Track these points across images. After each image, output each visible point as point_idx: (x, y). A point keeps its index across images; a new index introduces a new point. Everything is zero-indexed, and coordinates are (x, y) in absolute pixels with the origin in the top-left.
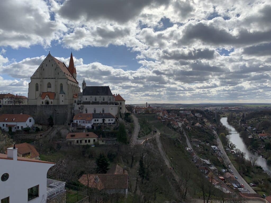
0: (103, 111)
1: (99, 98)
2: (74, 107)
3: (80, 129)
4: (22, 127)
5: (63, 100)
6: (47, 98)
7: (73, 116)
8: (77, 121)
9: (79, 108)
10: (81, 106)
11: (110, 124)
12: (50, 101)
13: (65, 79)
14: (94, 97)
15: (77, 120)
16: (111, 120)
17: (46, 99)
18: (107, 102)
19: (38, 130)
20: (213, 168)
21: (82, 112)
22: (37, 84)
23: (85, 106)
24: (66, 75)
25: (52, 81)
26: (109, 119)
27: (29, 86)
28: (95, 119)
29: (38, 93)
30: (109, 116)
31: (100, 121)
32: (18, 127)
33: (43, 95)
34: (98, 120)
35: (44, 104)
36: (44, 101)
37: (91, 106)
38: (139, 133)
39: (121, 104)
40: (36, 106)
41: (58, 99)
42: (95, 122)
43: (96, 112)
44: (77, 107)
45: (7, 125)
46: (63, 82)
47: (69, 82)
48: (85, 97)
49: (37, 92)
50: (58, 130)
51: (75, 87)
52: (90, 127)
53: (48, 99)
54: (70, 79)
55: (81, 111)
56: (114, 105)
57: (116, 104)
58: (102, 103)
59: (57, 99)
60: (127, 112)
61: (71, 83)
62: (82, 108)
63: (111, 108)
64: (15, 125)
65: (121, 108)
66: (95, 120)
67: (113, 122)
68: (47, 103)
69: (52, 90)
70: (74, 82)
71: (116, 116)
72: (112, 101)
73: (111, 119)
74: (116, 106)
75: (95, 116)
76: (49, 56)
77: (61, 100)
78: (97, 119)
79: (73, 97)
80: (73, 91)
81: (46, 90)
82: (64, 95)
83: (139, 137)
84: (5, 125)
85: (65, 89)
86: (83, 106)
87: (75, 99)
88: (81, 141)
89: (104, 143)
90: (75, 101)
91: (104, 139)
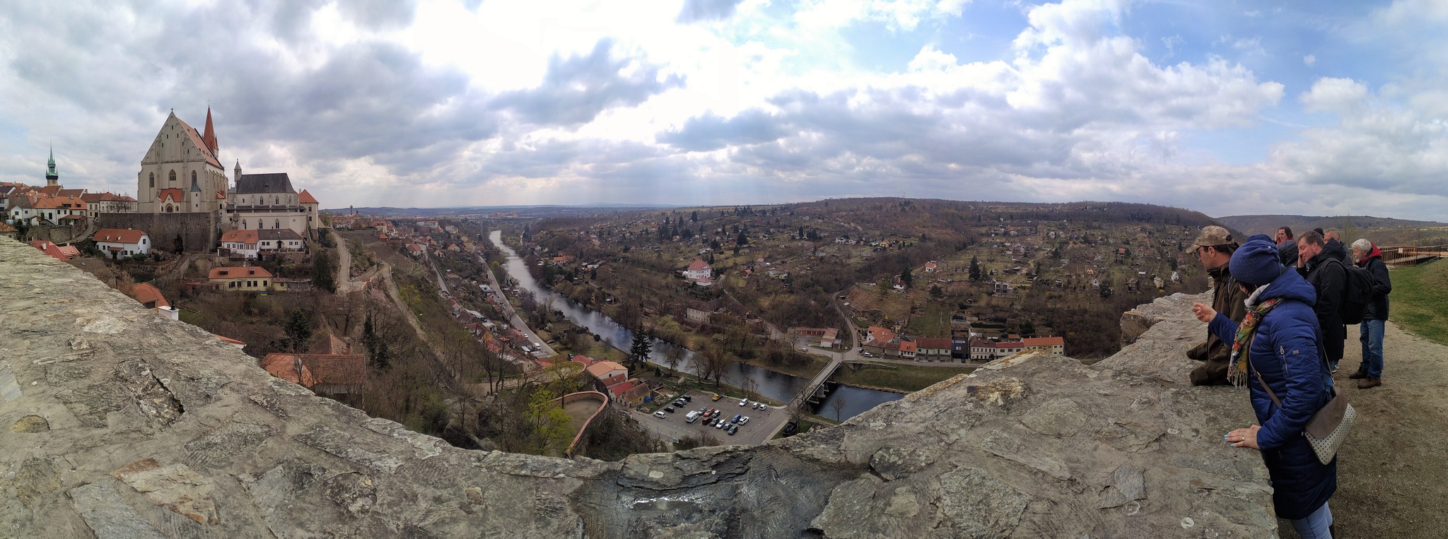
0: (277, 225)
1: (269, 198)
2: (222, 217)
3: (235, 260)
4: (132, 252)
5: (197, 203)
6: (169, 201)
7: (219, 235)
8: (229, 246)
9: (231, 220)
10: (234, 216)
11: (293, 250)
12: (174, 205)
13: (201, 161)
14: (258, 196)
15: (229, 244)
16: (294, 243)
17: (167, 202)
18: (285, 206)
19: (157, 258)
20: (488, 324)
21: (236, 228)
22: (152, 173)
23: (241, 214)
24: (202, 153)
25: (177, 168)
26: (291, 241)
27: (139, 178)
28: (264, 241)
29: (154, 190)
30: (290, 235)
31: (273, 244)
32: (126, 252)
33: (163, 194)
34: (268, 244)
35: (165, 212)
36: (164, 205)
37: (253, 214)
38: (351, 268)
39: (310, 210)
40: (151, 215)
41: (189, 202)
42: (264, 247)
43: (264, 228)
44: (226, 217)
45: (109, 247)
46: (196, 167)
47: (208, 167)
48: (240, 197)
49: (152, 189)
50: (190, 261)
51: (219, 178)
52: (255, 256)
53: (171, 202)
54: (210, 162)
55: (234, 225)
56: (299, 214)
57: (301, 211)
58: (275, 209)
59: (187, 202)
60: (323, 226)
61: (212, 169)
62: (236, 220)
63: (292, 218)
64: (121, 248)
65: (311, 219)
67: (298, 247)
68: (170, 209)
69: (177, 184)
70: (217, 167)
71: (303, 235)
72: (293, 204)
73: (294, 241)
74: (302, 214)
75: (263, 234)
76: (172, 117)
77: (194, 205)
78: (267, 241)
79: (217, 197)
80: (216, 186)
81: (167, 184)
82: (198, 193)
83: (351, 276)
84: (106, 248)
85: (200, 181)
86: (238, 216)
87: (220, 202)
88: (240, 284)
89: (284, 288)
90: (221, 205)
91: (284, 280)
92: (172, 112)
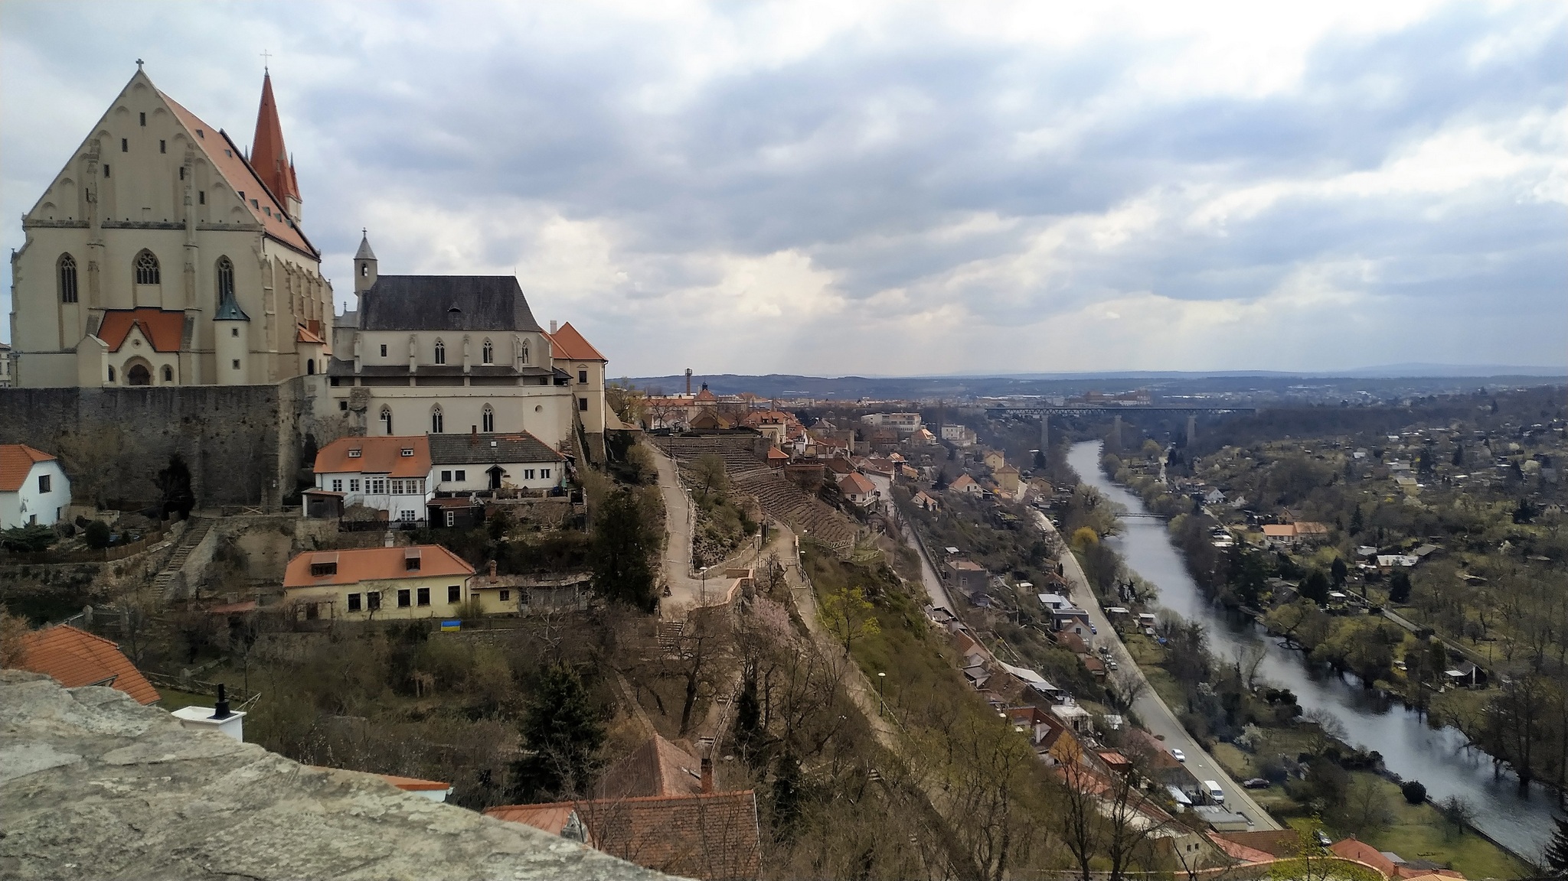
0: (488, 420)
1: (461, 345)
2: (314, 397)
3: (360, 527)
5: (235, 357)
6: (136, 347)
7: (308, 452)
8: (337, 484)
9: (343, 406)
10: (355, 396)
11: (536, 494)
12: (157, 362)
13: (246, 227)
14: (427, 338)
15: (337, 477)
16: (537, 474)
17: (128, 351)
18: (510, 369)
19: (97, 538)
21: (361, 431)
22: (67, 257)
23: (377, 391)
24: (251, 208)
25: (164, 246)
26: (529, 466)
27: (16, 270)
28: (446, 468)
30: (528, 449)
31: (476, 478)
34: (461, 476)
35: (121, 382)
36: (119, 361)
37: (413, 390)
38: (696, 540)
39: (583, 377)
40: (70, 396)
41: (208, 352)
42: (446, 487)
43: (448, 429)
44: (327, 400)
46: (234, 248)
47: (271, 250)
48: (373, 339)
49: (70, 309)
51: (304, 282)
52: (421, 513)
53: (145, 350)
54: (275, 233)
55: (352, 420)
56: (551, 389)
57: (558, 381)
58: (483, 377)
59: (201, 352)
60: (617, 424)
61: (285, 255)
62: (359, 405)
63: (535, 402)
65: (584, 403)
66: (446, 476)
67: (550, 483)
68: (139, 372)
69: (165, 295)
70: (297, 250)
71: (562, 448)
72: (534, 362)
73: (537, 468)
74: (561, 389)
75: (445, 447)
76: (139, 85)
78: (460, 468)
79: (299, 340)
80: (296, 303)
81: (124, 293)
82: (241, 326)
83: (698, 563)
85: (245, 289)
86: (367, 396)
87: (307, 353)
88: (374, 600)
89: (511, 606)
90: (311, 363)
91: (511, 581)
92: (140, 73)
